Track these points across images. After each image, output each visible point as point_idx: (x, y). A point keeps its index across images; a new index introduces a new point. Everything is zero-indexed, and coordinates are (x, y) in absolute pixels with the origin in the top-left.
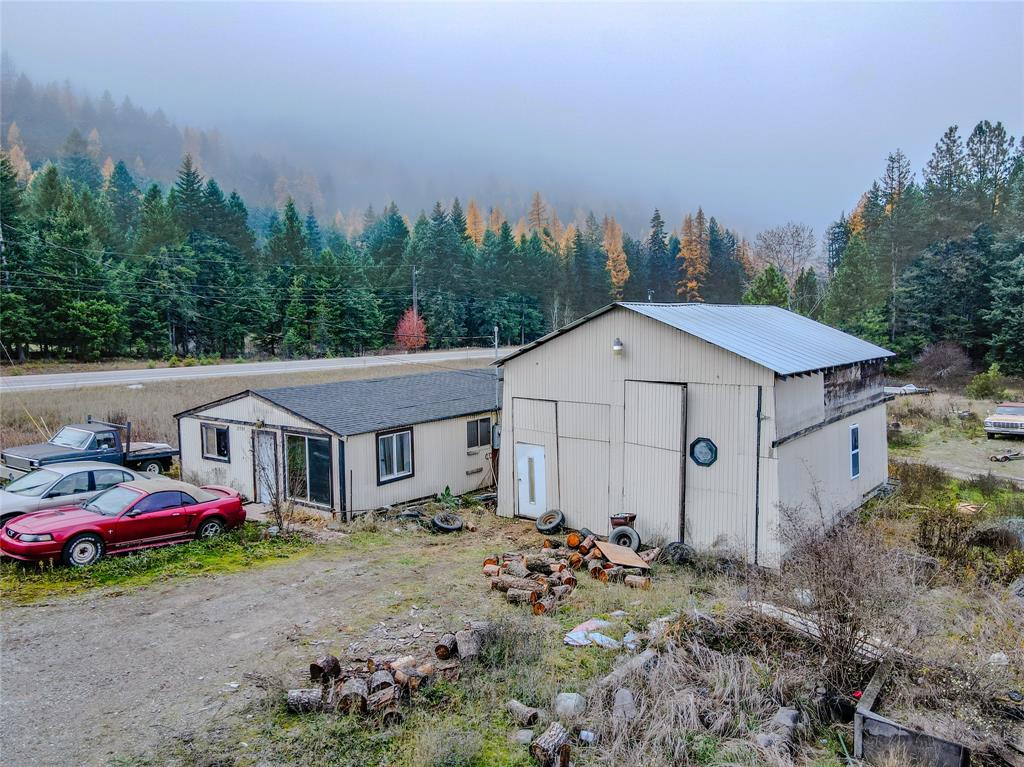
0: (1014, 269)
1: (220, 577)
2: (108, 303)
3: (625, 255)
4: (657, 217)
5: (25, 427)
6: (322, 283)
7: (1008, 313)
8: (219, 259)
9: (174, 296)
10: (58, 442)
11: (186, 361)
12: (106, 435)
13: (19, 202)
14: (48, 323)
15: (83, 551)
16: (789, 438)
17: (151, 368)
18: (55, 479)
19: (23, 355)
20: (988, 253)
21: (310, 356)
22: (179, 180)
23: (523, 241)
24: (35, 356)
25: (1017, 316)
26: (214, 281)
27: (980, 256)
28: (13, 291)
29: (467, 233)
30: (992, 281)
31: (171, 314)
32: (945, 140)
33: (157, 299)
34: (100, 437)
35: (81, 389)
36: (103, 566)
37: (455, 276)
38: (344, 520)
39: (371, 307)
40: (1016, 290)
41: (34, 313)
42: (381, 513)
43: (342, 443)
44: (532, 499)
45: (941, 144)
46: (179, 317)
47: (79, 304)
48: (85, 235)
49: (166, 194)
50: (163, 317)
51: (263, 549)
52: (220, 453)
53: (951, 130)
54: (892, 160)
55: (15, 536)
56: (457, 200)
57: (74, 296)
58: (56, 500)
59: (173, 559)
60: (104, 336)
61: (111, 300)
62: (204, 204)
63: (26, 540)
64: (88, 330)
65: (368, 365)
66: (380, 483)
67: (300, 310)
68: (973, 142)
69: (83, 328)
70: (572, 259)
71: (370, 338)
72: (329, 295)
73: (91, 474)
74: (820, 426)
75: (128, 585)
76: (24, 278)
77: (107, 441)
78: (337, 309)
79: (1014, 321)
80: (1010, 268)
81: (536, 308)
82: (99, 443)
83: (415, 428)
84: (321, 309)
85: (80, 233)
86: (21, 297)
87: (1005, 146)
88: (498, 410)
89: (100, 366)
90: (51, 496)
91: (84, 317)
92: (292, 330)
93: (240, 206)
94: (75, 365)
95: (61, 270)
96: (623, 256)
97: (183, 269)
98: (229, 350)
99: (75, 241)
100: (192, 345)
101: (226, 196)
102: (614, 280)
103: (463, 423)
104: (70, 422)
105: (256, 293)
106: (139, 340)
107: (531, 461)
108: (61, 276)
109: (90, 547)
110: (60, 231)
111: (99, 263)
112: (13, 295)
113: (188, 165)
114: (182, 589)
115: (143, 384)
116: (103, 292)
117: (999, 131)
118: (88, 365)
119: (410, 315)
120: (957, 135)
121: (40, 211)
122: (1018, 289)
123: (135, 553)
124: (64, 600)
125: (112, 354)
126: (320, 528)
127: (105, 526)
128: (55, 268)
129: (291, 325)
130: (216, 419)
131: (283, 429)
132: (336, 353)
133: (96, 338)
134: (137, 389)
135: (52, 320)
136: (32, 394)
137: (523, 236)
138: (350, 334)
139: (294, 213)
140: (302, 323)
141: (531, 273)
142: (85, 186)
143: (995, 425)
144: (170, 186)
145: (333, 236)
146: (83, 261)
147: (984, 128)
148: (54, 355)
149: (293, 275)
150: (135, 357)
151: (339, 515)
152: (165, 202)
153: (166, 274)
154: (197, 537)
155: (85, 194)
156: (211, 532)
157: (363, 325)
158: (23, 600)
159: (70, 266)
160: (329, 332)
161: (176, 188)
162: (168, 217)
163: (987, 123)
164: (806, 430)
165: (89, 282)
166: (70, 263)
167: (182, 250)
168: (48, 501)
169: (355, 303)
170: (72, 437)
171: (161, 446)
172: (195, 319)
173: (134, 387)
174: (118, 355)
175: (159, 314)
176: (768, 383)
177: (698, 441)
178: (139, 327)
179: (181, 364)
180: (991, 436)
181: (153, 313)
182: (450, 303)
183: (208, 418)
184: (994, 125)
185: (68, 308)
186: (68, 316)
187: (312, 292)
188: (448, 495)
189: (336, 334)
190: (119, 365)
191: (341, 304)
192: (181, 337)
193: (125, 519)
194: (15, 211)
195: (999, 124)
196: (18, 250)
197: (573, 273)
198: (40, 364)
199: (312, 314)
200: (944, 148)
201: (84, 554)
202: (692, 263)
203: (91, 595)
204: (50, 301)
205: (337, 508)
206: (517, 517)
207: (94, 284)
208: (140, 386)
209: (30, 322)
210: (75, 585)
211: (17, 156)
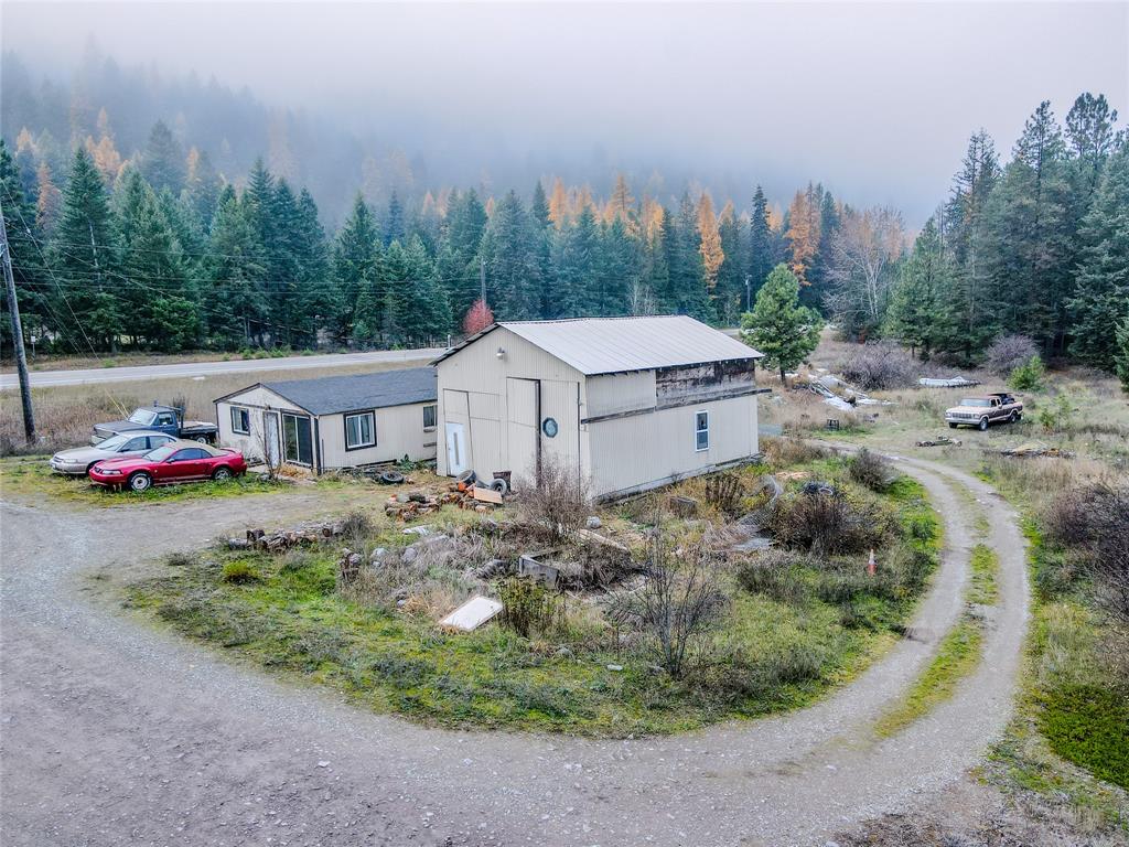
0: (1099, 256)
1: (220, 499)
2: (187, 299)
3: (720, 238)
4: (759, 195)
5: (111, 410)
6: (391, 275)
7: (1091, 302)
8: (290, 255)
9: (247, 291)
10: (133, 419)
11: (258, 353)
12: (168, 416)
13: (107, 209)
14: (136, 319)
15: (140, 482)
16: (602, 418)
17: (226, 360)
18: (125, 440)
19: (114, 348)
20: (1076, 237)
21: (378, 347)
22: (252, 180)
23: (604, 227)
24: (126, 349)
25: (1099, 305)
26: (285, 275)
27: (1066, 241)
28: (104, 290)
29: (550, 218)
30: (1077, 268)
31: (245, 309)
32: (1036, 116)
33: (232, 295)
34: (162, 416)
35: (155, 380)
36: (151, 491)
37: (528, 266)
38: (319, 474)
39: (440, 298)
40: (1098, 277)
41: (123, 310)
42: (347, 470)
43: (316, 421)
44: (458, 463)
45: (1031, 121)
46: (254, 312)
47: (162, 301)
48: (165, 238)
49: (239, 195)
50: (238, 312)
51: (253, 487)
52: (244, 429)
53: (1043, 106)
54: (975, 140)
55: (100, 471)
56: (539, 183)
57: (158, 294)
58: (126, 453)
59: (196, 489)
60: (184, 330)
61: (190, 297)
62: (275, 202)
63: (106, 473)
64: (169, 325)
65: (408, 358)
66: (347, 450)
67: (370, 302)
68: (1073, 116)
69: (165, 323)
70: (659, 244)
71: (439, 329)
72: (397, 287)
73: (148, 438)
74: (648, 411)
75: (164, 501)
76: (114, 279)
77: (167, 419)
78: (405, 301)
79: (1095, 311)
80: (1095, 254)
81: (616, 296)
82: (162, 421)
83: (377, 411)
84: (389, 301)
85: (161, 235)
86: (111, 296)
87: (1107, 120)
88: (436, 400)
89: (182, 359)
90: (122, 451)
91: (166, 313)
92: (361, 322)
93: (309, 202)
94: (159, 357)
95: (145, 270)
96: (718, 239)
97: (255, 266)
98: (301, 342)
99: (157, 243)
100: (266, 337)
101: (297, 196)
102: (707, 264)
103: (420, 408)
104: (145, 406)
105: (326, 287)
106: (216, 333)
107: (455, 435)
108: (145, 275)
109: (144, 480)
110: (143, 235)
111: (178, 263)
112: (104, 295)
113: (259, 165)
114: (196, 503)
115: (205, 376)
116: (183, 290)
117: (1101, 103)
118: (170, 357)
119: (478, 305)
120: (1049, 110)
121: (127, 214)
122: (1102, 276)
123: (171, 485)
124: (127, 506)
125: (190, 347)
126: (301, 479)
127: (153, 468)
128: (141, 269)
129: (360, 317)
130: (240, 404)
131: (282, 411)
132: (403, 345)
133: (177, 332)
134: (200, 381)
135: (139, 316)
136: (118, 384)
137: (604, 221)
138: (418, 326)
139: (363, 207)
140: (372, 315)
141: (611, 259)
142: (166, 189)
143: (954, 415)
144: (243, 184)
145: (413, 223)
146: (164, 261)
147: (1086, 101)
148: (142, 348)
149: (362, 268)
150: (213, 350)
151: (315, 471)
152: (239, 201)
153: (240, 271)
154: (213, 478)
155: (166, 196)
156: (222, 476)
157: (431, 318)
158: (104, 506)
159: (153, 267)
160: (397, 323)
161: (249, 187)
162: (240, 215)
163: (1089, 96)
164: (627, 413)
165: (170, 282)
166: (153, 263)
167: (254, 248)
168: (120, 454)
169: (423, 295)
170: (143, 416)
171: (208, 425)
172: (267, 313)
173: (197, 379)
174: (198, 348)
175: (234, 310)
176: (583, 380)
177: (547, 420)
178: (216, 323)
179: (254, 357)
180: (953, 425)
181: (229, 308)
182: (524, 292)
183: (235, 403)
184: (1096, 97)
185: (153, 305)
186: (152, 312)
187: (383, 285)
188: (407, 461)
189: (404, 326)
190: (198, 357)
191: (409, 296)
192: (257, 329)
193: (165, 464)
194: (104, 217)
195: (1102, 96)
196: (108, 253)
197: (660, 258)
198: (129, 356)
199: (381, 306)
200: (1034, 124)
201: (140, 484)
202: (799, 243)
203: (143, 504)
204: (138, 298)
205: (315, 466)
206: (449, 476)
207: (174, 283)
208: (203, 378)
209: (120, 319)
210: (134, 500)
211: (107, 146)
